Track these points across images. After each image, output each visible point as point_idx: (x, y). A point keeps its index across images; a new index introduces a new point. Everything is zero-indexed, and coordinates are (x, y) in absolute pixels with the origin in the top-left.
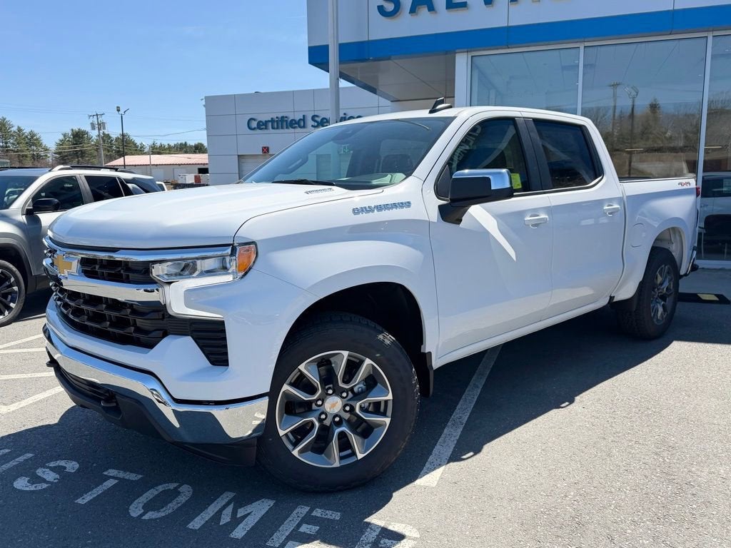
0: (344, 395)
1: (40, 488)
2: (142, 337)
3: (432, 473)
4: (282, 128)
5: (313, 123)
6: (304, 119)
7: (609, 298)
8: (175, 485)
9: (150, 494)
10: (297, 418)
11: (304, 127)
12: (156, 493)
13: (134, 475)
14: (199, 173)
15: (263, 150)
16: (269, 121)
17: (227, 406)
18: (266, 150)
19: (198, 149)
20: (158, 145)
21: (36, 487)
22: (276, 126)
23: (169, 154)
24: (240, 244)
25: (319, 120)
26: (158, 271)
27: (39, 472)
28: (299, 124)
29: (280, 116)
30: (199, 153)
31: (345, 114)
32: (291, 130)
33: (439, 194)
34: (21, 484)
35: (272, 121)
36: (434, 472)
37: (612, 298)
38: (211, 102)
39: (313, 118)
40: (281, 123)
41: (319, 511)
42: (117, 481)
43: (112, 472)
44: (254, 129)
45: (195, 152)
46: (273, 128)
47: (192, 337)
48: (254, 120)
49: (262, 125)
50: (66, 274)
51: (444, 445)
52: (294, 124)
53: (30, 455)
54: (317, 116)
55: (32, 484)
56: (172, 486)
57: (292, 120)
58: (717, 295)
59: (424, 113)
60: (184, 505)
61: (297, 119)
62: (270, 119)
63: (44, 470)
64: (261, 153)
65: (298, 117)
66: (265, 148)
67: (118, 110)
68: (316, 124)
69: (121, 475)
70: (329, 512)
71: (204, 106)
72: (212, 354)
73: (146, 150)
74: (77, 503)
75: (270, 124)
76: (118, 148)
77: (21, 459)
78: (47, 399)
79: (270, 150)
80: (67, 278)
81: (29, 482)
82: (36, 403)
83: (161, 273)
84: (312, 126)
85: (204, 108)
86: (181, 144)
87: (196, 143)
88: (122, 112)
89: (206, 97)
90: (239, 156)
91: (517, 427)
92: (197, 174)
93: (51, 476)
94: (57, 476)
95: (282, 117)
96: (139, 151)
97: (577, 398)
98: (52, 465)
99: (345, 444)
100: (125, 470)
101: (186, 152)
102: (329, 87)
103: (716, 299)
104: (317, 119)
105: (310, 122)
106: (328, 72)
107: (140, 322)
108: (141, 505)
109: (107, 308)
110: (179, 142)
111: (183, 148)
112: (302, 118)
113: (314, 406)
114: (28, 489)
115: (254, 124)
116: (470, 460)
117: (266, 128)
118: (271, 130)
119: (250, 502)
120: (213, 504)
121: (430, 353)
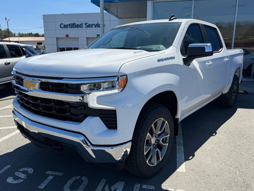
1: (20, 182)
2: (74, 117)
3: (181, 166)
4: (73, 27)
5: (85, 26)
6: (82, 24)
7: (221, 93)
8: (79, 177)
9: (70, 182)
11: (82, 27)
12: (73, 181)
13: (60, 173)
14: (38, 44)
15: (66, 36)
16: (68, 25)
17: (112, 147)
18: (67, 36)
19: (37, 35)
20: (21, 33)
21: (17, 181)
22: (71, 27)
23: (25, 37)
24: (121, 76)
26: (84, 88)
27: (17, 174)
28: (80, 26)
30: (37, 37)
31: (97, 23)
32: (77, 28)
33: (183, 54)
34: (10, 180)
35: (70, 25)
36: (182, 165)
37: (222, 93)
38: (45, 17)
39: (85, 24)
40: (73, 26)
41: (145, 186)
42: (53, 177)
43: (49, 172)
44: (62, 28)
45: (35, 37)
46: (70, 27)
47: (100, 117)
48: (63, 24)
49: (66, 26)
50: (32, 89)
51: (180, 153)
52: (78, 26)
53: (10, 166)
54: (87, 23)
55: (16, 180)
56: (78, 177)
57: (77, 25)
58: (244, 91)
59: (167, 21)
60: (87, 186)
61: (79, 24)
62: (69, 24)
63: (18, 173)
64: (65, 37)
65: (80, 23)
66: (67, 35)
67: (6, 19)
68: (86, 26)
69: (54, 173)
70: (149, 186)
71: (43, 18)
72: (109, 124)
73: (16, 36)
74: (39, 188)
75: (69, 26)
76: (5, 34)
77: (6, 168)
78: (8, 139)
79: (69, 36)
80: (32, 91)
81: (13, 179)
82: (3, 141)
83: (85, 89)
84: (85, 27)
85: (43, 19)
86: (30, 33)
87: (36, 33)
88: (7, 20)
89: (43, 15)
90: (57, 38)
91: (203, 144)
92: (37, 45)
93: (23, 176)
94: (26, 176)
95: (73, 23)
96: (14, 36)
97: (217, 131)
98: (21, 170)
100: (55, 171)
101: (32, 36)
102: (100, 12)
103: (244, 92)
104: (87, 24)
105: (84, 26)
106: (100, 7)
107: (73, 111)
108: (68, 188)
109: (41, 102)
110: (29, 33)
111: (31, 35)
112: (81, 24)
114: (14, 183)
115: (63, 26)
116: (193, 159)
117: (67, 28)
118: (69, 28)
119: (114, 183)
120: (99, 185)
121: (179, 118)
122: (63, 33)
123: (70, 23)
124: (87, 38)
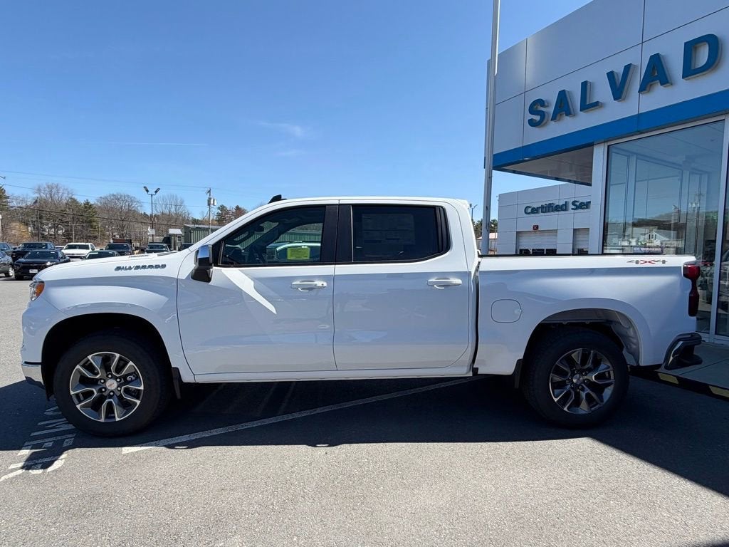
0: (118, 380)
4: (549, 212)
10: (83, 387)
11: (565, 210)
18: (536, 228)
25: (578, 204)
28: (563, 208)
29: (547, 203)
35: (542, 207)
39: (574, 203)
44: (529, 213)
49: (535, 211)
52: (558, 208)
61: (561, 204)
65: (561, 203)
84: (572, 209)
95: (550, 204)
99: (110, 409)
105: (571, 206)
113: (99, 383)
115: (529, 210)
117: (537, 213)
122: (528, 222)
123: (544, 204)
124: (575, 230)
